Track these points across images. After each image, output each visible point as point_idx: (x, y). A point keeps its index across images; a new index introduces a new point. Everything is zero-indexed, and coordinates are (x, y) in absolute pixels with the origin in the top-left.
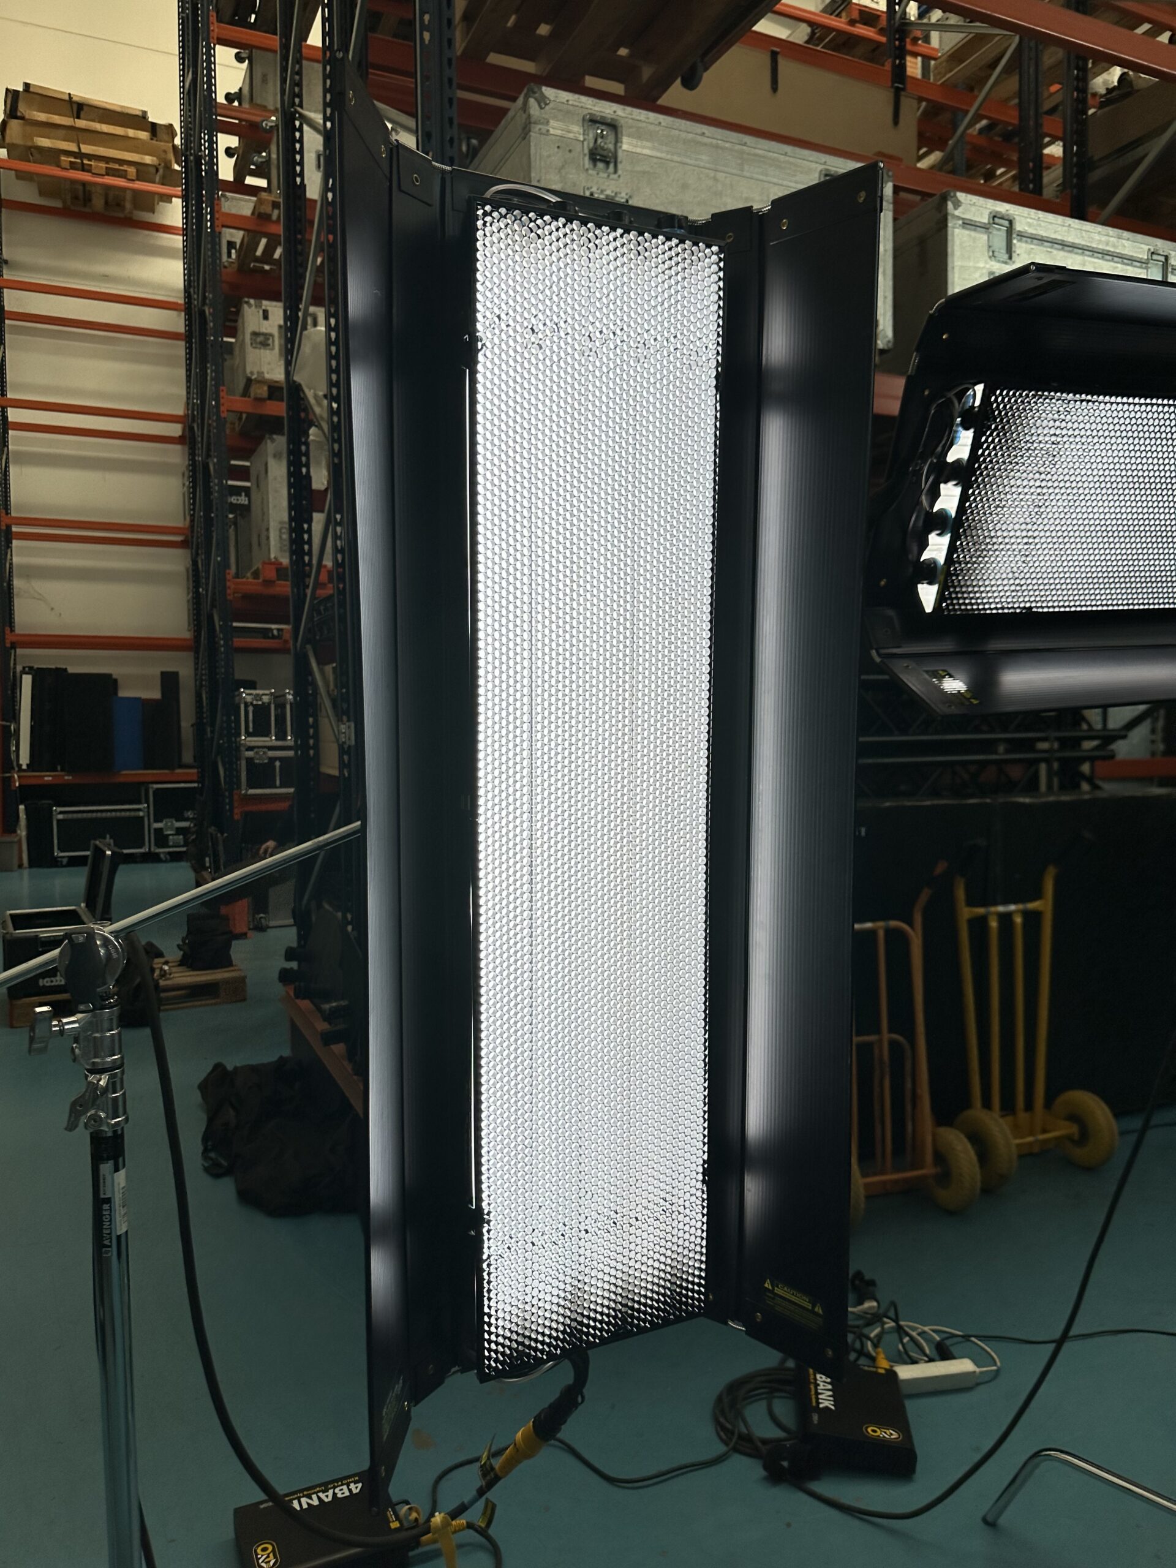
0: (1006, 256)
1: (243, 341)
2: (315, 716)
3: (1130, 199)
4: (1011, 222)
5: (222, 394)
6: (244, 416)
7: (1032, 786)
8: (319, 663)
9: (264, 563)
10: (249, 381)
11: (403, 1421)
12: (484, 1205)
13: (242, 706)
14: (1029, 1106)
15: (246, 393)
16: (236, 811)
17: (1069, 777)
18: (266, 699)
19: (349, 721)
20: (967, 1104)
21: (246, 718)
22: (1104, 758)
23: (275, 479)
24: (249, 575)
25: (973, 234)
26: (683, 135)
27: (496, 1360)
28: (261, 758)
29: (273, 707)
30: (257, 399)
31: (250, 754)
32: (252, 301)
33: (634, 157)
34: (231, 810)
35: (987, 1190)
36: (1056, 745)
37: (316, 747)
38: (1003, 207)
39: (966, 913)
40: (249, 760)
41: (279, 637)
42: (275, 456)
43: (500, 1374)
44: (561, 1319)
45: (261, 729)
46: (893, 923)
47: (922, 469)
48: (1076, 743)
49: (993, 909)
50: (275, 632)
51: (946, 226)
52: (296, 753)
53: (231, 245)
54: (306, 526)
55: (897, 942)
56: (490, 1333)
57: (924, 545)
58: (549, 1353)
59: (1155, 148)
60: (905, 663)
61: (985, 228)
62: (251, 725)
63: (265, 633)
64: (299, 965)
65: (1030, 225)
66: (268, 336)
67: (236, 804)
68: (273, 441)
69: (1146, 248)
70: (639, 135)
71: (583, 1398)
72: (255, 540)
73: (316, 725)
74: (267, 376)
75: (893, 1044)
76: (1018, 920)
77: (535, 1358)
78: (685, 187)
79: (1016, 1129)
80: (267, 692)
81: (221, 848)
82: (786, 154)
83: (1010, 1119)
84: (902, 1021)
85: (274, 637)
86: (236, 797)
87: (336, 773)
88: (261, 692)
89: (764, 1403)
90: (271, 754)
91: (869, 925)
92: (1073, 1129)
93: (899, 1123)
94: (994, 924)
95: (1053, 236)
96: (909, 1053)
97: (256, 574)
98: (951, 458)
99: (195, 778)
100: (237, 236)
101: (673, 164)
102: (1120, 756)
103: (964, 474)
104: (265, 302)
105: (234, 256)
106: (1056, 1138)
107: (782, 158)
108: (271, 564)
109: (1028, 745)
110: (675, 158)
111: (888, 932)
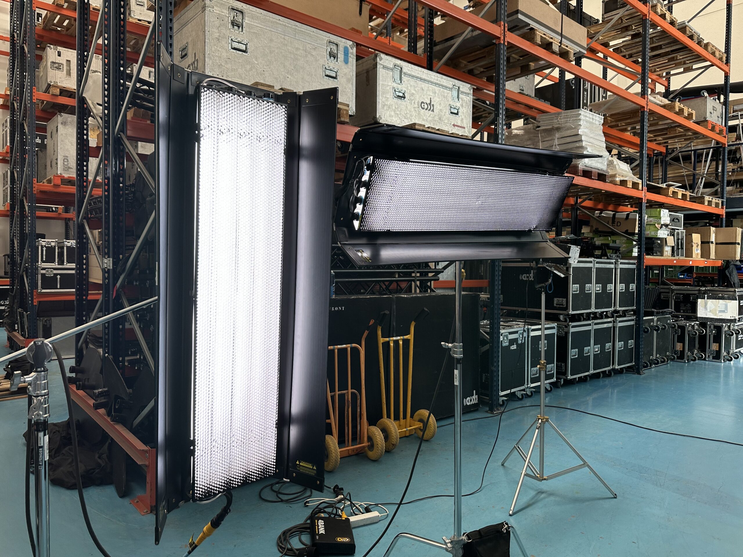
0: (400, 82)
1: (46, 65)
2: (87, 254)
3: (449, 59)
4: (401, 68)
5: (34, 91)
6: (45, 102)
7: (409, 290)
8: (90, 228)
9: (54, 176)
10: (49, 86)
11: (165, 517)
12: (196, 437)
13: (40, 247)
14: (405, 417)
15: (47, 91)
16: (35, 300)
17: (424, 287)
18: (53, 244)
19: (109, 257)
20: (382, 417)
21: (41, 254)
22: (435, 280)
23: (62, 135)
24: (45, 181)
25: (387, 71)
26: (271, 19)
27: (199, 494)
28: (50, 274)
29: (57, 247)
30: (53, 95)
31: (43, 272)
32: (52, 46)
33: (250, 26)
34: (32, 300)
35: (388, 451)
36: (418, 275)
37: (87, 269)
38: (398, 62)
39: (381, 340)
40: (43, 275)
41: (56, 211)
42: (62, 124)
43: (201, 499)
44: (223, 478)
45: (50, 259)
46: (354, 345)
47: (354, 182)
48: (426, 274)
49: (391, 339)
50: (54, 209)
51: (377, 67)
52: (76, 272)
53: (39, 15)
54: (85, 163)
55: (355, 352)
56: (197, 484)
57: (355, 207)
58: (219, 491)
59: (458, 41)
60: (348, 247)
61: (392, 70)
62: (44, 257)
63: (48, 210)
64: (76, 375)
65: (409, 70)
66: (60, 64)
67: (35, 297)
68: (61, 116)
69: (451, 83)
70: (252, 17)
71: (230, 510)
72: (48, 164)
73: (87, 259)
74: (59, 84)
75: (352, 393)
76: (401, 343)
77: (214, 493)
78: (271, 40)
79: (400, 426)
80: (54, 240)
81: (25, 319)
82: (313, 32)
83: (398, 422)
84: (356, 385)
85: (53, 211)
86: (35, 293)
87: (101, 282)
88: (50, 240)
89: (298, 537)
90: (55, 272)
91: (344, 346)
92: (421, 425)
93: (354, 427)
94: (392, 344)
95: (417, 75)
96: (359, 397)
97: (49, 181)
98: (363, 179)
99: (9, 283)
100: (44, 13)
101: (267, 31)
102: (441, 279)
103: (367, 185)
104: (59, 48)
105: (40, 21)
106: (415, 429)
107: (312, 33)
108: (59, 176)
109: (409, 274)
110: (268, 28)
111: (352, 348)
